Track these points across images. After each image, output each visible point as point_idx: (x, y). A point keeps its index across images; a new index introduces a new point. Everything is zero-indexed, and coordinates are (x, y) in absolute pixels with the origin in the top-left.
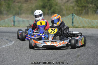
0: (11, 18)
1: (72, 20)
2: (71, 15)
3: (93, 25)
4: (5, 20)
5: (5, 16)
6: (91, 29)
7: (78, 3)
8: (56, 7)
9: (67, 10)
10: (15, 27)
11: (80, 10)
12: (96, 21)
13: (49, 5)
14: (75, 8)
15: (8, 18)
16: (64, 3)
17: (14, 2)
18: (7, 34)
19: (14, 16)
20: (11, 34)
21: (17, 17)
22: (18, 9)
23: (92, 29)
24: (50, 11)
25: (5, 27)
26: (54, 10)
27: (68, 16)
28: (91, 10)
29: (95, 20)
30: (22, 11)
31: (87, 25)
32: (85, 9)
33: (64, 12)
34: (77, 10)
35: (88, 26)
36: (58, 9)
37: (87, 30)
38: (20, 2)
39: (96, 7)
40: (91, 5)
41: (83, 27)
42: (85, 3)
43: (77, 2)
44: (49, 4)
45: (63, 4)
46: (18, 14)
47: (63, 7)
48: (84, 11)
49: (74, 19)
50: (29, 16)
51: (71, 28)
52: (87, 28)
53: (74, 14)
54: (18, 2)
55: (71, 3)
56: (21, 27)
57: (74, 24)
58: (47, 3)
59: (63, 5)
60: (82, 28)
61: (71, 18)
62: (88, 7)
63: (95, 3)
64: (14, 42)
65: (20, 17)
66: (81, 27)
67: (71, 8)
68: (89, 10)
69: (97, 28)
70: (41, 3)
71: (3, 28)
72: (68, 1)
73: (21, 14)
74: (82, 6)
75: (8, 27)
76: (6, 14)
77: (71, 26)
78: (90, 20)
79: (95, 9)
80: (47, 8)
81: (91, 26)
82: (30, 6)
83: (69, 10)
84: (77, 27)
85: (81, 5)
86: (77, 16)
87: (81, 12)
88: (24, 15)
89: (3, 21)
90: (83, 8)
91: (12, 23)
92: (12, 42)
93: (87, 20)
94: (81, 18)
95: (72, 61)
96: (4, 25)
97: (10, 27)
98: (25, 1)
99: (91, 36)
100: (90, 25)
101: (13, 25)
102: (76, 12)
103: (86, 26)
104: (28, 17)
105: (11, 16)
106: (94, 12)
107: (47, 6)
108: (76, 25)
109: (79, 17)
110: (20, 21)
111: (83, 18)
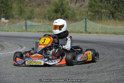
0: (23, 22)
1: (85, 26)
2: (84, 20)
3: (106, 31)
4: (17, 24)
5: (17, 20)
6: (104, 35)
7: (92, 9)
8: (70, 12)
9: (80, 15)
10: (27, 32)
11: (93, 15)
12: (110, 26)
13: (62, 10)
14: (89, 13)
15: (20, 22)
16: (78, 8)
17: (26, 6)
18: (19, 38)
19: (26, 20)
20: (22, 39)
21: (29, 22)
22: (30, 14)
23: (106, 35)
24: (63, 16)
25: (17, 31)
26: (66, 14)
27: (81, 21)
28: (104, 15)
29: (108, 26)
30: (34, 15)
31: (100, 30)
32: (98, 14)
33: (78, 17)
34: (90, 15)
35: (101, 32)
36: (71, 14)
37: (100, 36)
38: (33, 6)
39: (109, 12)
40: (104, 10)
41: (97, 33)
42: (98, 9)
43: (90, 7)
44: (61, 8)
45: (76, 8)
46: (30, 18)
47: (76, 12)
48: (98, 16)
49: (87, 24)
50: (42, 20)
51: (84, 33)
52: (100, 34)
53: (87, 19)
54: (30, 6)
55: (84, 8)
56: (33, 32)
57: (87, 30)
58: (60, 7)
59: (76, 10)
60: (95, 34)
61: (85, 23)
62: (101, 12)
63: (109, 8)
64: (25, 48)
65: (32, 22)
66: (94, 32)
67: (84, 13)
68: (103, 15)
69: (110, 34)
70: (54, 8)
71: (14, 32)
72: (81, 6)
73: (33, 18)
74: (96, 12)
75: (20, 31)
76: (18, 18)
77: (84, 31)
78: (103, 25)
79: (108, 14)
80: (60, 13)
81: (105, 32)
82: (42, 11)
83: (83, 15)
84: (89, 33)
85: (94, 10)
86: (90, 21)
87: (94, 17)
88: (36, 19)
89: (14, 25)
90: (96, 13)
91: (24, 28)
92: (23, 47)
93: (100, 26)
94: (94, 23)
95: (84, 68)
96: (15, 30)
97: (22, 32)
98: (38, 5)
99: (104, 43)
100: (103, 31)
101: (24, 29)
102: (89, 18)
103: (99, 32)
104: (40, 22)
105: (22, 20)
106: (107, 17)
107: (59, 10)
108: (89, 31)
109: (92, 22)
110: (32, 25)
111: (96, 24)
